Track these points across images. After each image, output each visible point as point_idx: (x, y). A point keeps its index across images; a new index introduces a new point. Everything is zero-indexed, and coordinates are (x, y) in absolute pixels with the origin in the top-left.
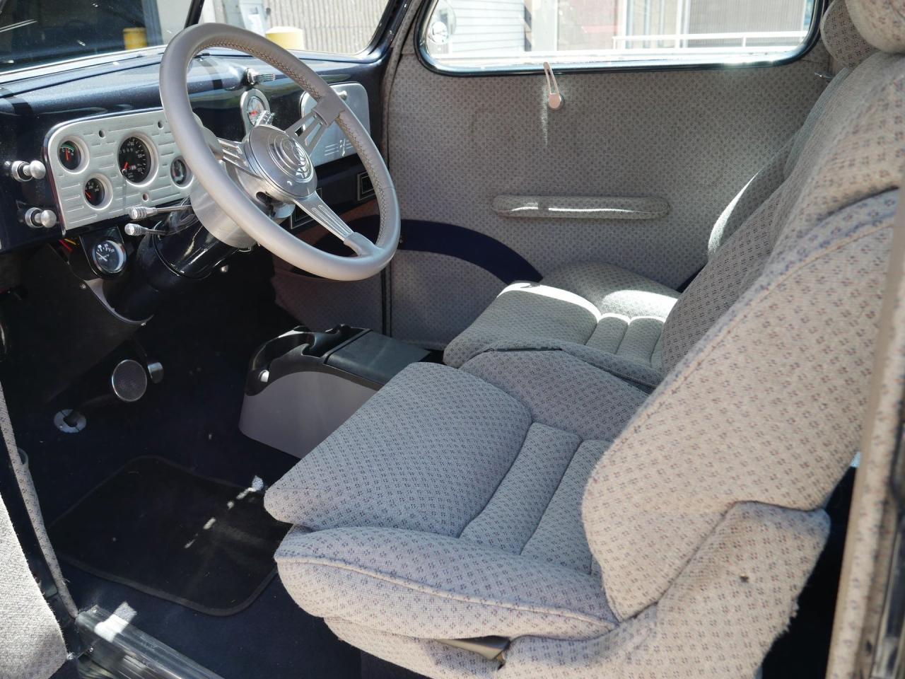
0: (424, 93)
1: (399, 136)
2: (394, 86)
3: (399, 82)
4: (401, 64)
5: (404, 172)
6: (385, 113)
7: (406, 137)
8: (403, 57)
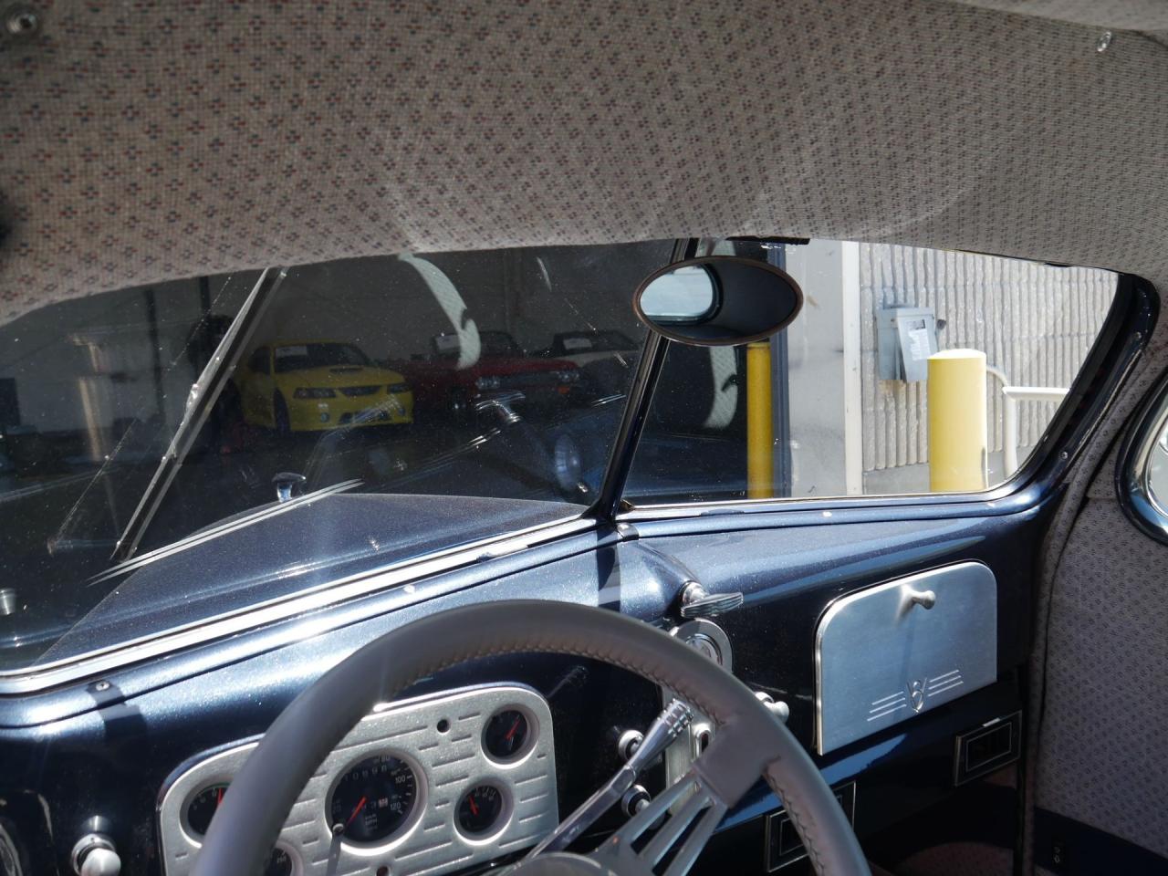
0: (1131, 580)
1: (1071, 651)
2: (1065, 555)
3: (1078, 549)
4: (1083, 515)
5: (1076, 724)
6: (1044, 602)
7: (1085, 657)
8: (1090, 503)
